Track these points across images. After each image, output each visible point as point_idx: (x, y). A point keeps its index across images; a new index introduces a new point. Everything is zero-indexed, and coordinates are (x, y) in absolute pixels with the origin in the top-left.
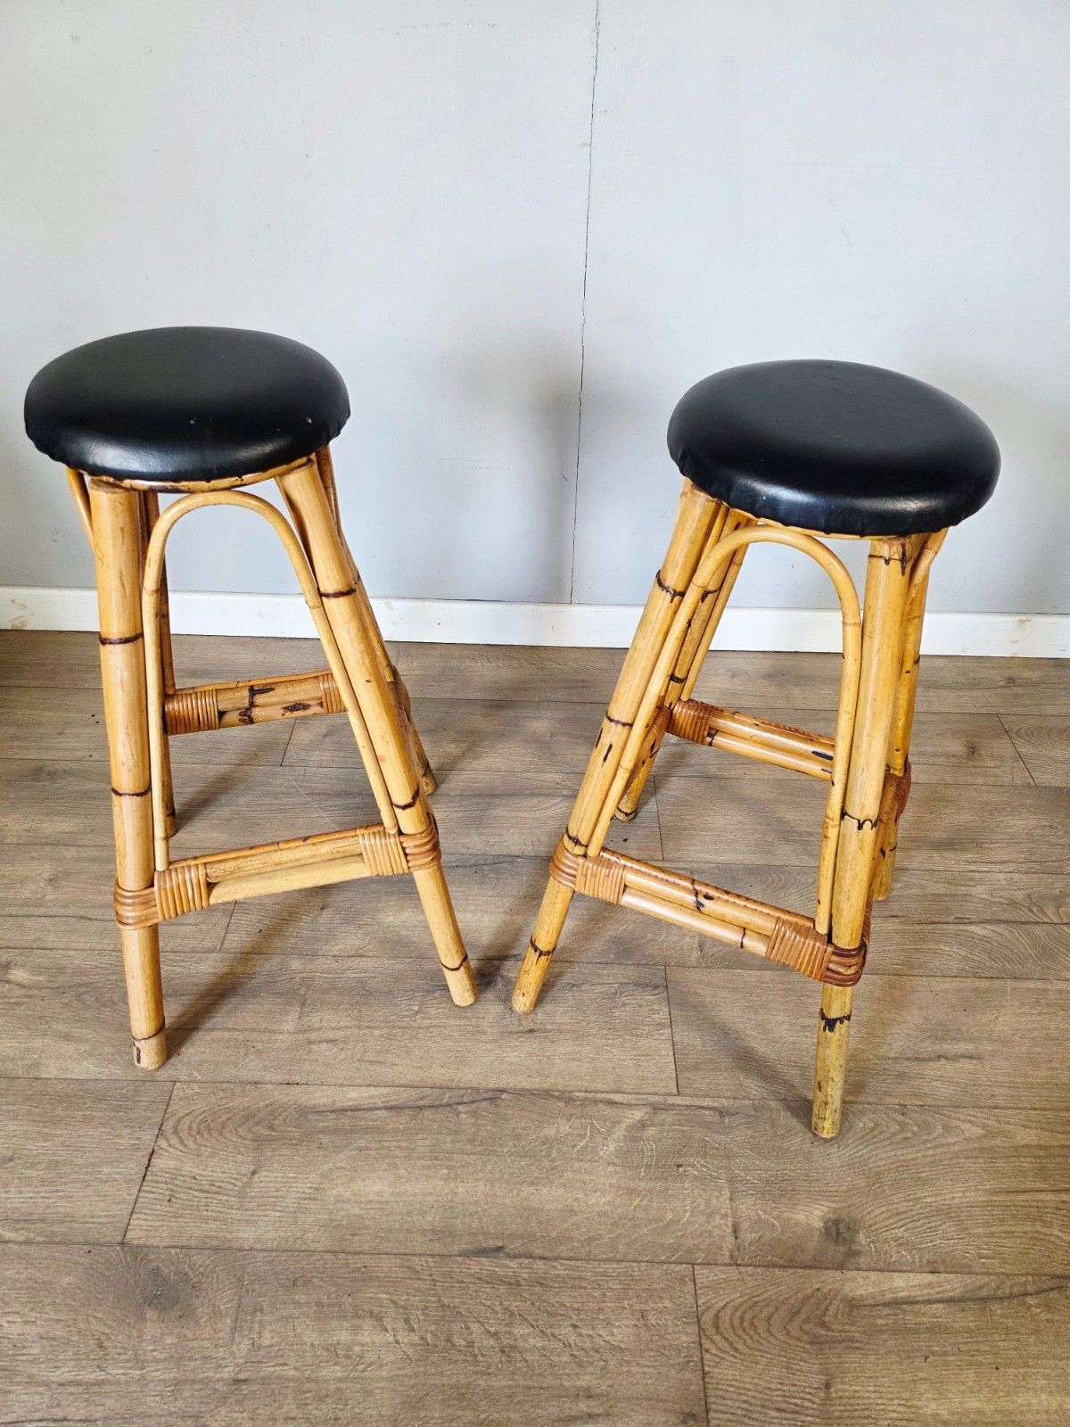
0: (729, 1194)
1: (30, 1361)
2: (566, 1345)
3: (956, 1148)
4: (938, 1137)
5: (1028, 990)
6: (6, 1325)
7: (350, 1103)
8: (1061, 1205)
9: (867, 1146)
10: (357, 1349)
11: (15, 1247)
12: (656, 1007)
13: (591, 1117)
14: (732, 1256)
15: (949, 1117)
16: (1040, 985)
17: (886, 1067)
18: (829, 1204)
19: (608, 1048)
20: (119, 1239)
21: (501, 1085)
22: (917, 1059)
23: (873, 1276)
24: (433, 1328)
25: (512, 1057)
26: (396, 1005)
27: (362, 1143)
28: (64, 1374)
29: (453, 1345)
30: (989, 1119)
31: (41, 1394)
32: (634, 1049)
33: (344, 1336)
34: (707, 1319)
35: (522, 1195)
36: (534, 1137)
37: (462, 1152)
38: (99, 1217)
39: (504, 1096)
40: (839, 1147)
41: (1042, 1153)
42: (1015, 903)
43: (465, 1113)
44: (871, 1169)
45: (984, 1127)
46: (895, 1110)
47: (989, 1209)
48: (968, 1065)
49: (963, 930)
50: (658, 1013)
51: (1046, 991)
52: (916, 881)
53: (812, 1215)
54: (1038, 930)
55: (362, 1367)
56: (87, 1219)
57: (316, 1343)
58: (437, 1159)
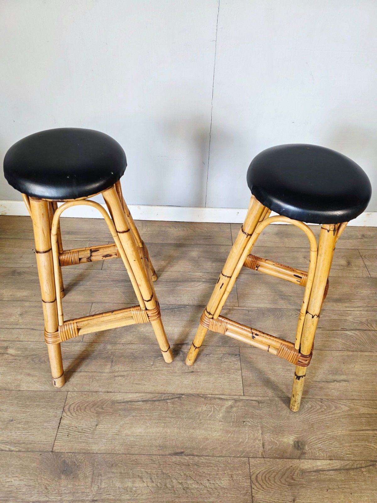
0: (261, 432)
1: (23, 494)
2: (206, 487)
3: (339, 415)
4: (333, 410)
5: (366, 356)
6: (13, 481)
7: (130, 399)
8: (375, 435)
9: (309, 414)
10: (134, 489)
11: (15, 453)
12: (236, 363)
13: (213, 404)
14: (262, 455)
15: (337, 403)
16: (370, 354)
17: (316, 385)
18: (296, 435)
19: (219, 378)
20: (51, 450)
21: (182, 392)
22: (327, 382)
23: (310, 461)
24: (160, 481)
25: (186, 382)
26: (145, 362)
27: (134, 414)
28: (34, 498)
29: (167, 487)
30: (351, 404)
32: (228, 378)
33: (130, 484)
34: (254, 477)
35: (190, 433)
36: (194, 411)
37: (169, 417)
38: (44, 442)
39: (183, 396)
40: (299, 414)
41: (368, 416)
42: (362, 322)
43: (170, 403)
44: (310, 422)
45: (349, 407)
46: (319, 401)
47: (350, 437)
48: (344, 384)
49: (344, 333)
50: (237, 365)
51: (372, 356)
52: (328, 314)
53: (289, 440)
54: (370, 333)
55: (136, 495)
56: (40, 443)
57: (120, 487)
58: (160, 420)
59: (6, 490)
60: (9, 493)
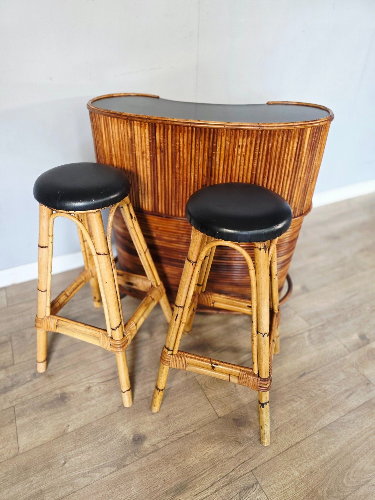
1: (223, 455)
2: (334, 384)
6: (208, 452)
10: (294, 408)
11: (192, 434)
13: (298, 339)
14: (349, 351)
20: (217, 417)
24: (306, 396)
28: (234, 452)
29: (313, 396)
31: (233, 460)
33: (289, 408)
35: (299, 361)
38: (207, 415)
55: (299, 411)
56: (204, 418)
57: (285, 412)
59: (208, 460)
60: (212, 460)
